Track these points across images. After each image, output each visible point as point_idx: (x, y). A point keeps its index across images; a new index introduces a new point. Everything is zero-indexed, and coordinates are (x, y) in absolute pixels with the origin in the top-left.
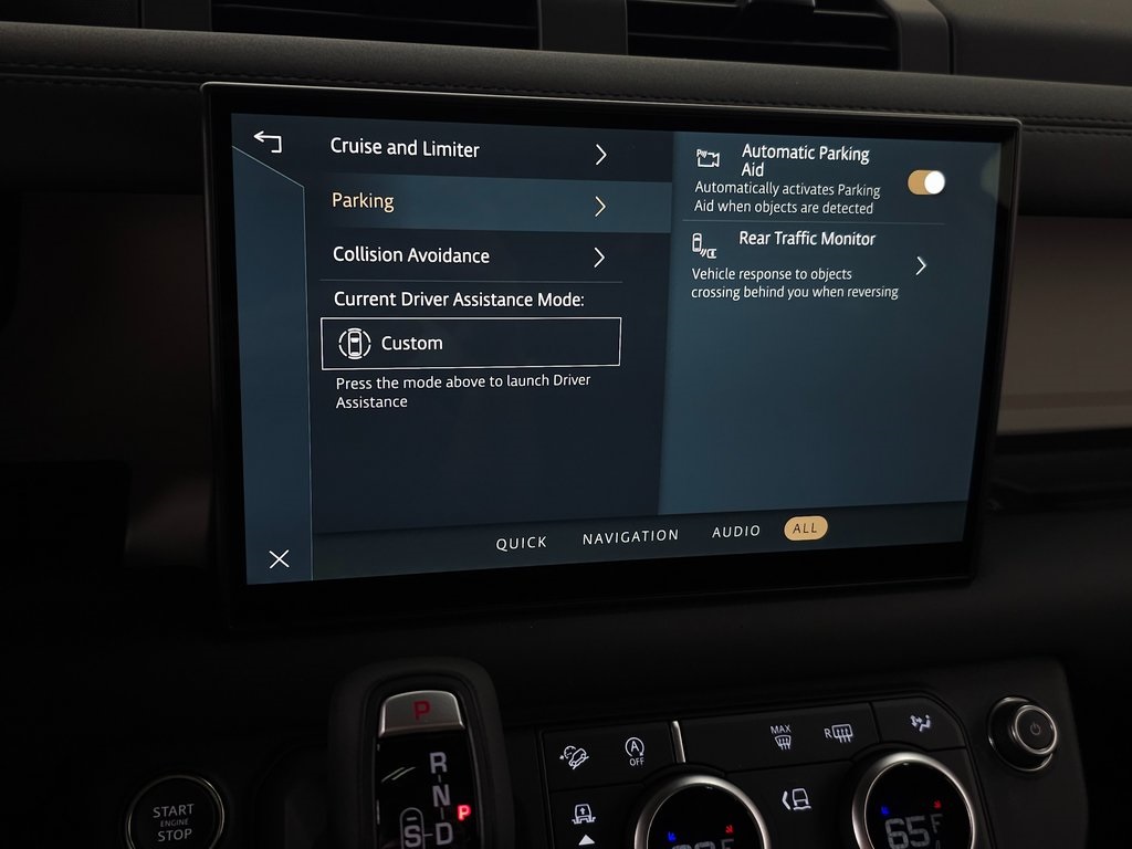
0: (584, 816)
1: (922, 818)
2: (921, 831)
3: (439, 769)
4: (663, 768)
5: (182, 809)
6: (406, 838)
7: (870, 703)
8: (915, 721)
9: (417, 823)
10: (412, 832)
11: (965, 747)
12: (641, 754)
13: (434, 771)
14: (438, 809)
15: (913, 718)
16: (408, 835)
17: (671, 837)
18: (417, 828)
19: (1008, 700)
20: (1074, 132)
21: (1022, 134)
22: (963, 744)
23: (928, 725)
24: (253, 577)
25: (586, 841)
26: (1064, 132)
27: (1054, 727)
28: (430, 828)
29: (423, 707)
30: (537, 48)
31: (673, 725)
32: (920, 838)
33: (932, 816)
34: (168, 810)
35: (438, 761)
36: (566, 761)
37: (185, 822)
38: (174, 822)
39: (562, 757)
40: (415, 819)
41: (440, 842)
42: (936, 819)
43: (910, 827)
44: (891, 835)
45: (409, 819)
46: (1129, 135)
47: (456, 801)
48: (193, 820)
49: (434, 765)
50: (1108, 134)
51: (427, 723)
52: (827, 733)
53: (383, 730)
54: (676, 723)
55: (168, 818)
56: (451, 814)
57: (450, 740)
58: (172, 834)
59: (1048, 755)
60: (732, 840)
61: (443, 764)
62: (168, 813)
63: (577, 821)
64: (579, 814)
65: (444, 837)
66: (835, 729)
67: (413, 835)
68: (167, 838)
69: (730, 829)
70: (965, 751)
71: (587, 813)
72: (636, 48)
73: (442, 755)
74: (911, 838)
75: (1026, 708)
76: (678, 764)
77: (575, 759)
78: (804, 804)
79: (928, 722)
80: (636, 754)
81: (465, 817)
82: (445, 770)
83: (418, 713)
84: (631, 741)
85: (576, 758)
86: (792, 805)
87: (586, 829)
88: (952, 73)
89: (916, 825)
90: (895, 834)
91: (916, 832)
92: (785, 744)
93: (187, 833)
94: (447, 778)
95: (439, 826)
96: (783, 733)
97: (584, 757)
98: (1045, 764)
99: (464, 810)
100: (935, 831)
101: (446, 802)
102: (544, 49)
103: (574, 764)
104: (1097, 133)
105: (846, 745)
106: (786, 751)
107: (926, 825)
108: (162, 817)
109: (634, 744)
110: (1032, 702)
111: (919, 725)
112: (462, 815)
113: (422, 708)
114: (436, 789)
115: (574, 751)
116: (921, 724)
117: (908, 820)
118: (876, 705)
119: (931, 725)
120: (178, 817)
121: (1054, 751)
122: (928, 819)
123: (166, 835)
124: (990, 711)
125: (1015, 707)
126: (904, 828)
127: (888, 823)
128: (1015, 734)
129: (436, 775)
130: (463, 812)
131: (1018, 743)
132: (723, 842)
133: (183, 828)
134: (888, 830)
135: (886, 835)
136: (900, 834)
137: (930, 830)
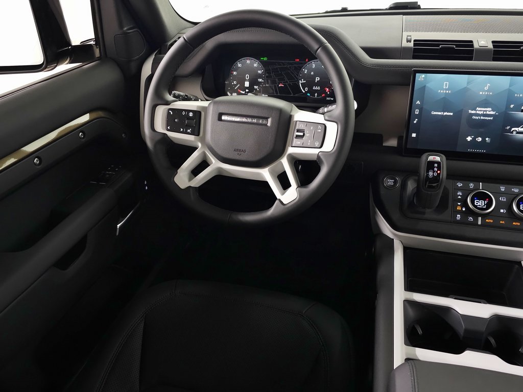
0: (460, 193)
4: (477, 188)
10: (431, 173)
25: (460, 197)
29: (435, 158)
30: (472, 61)
37: (393, 182)
38: (390, 182)
39: (457, 184)
53: (428, 160)
54: (481, 183)
56: (437, 172)
57: (438, 163)
66: (515, 189)
69: (487, 200)
85: (460, 185)
86: (502, 199)
87: (459, 195)
93: (393, 184)
95: (435, 173)
96: (503, 188)
101: (436, 170)
106: (503, 191)
109: (472, 185)
114: (435, 168)
134: (520, 206)
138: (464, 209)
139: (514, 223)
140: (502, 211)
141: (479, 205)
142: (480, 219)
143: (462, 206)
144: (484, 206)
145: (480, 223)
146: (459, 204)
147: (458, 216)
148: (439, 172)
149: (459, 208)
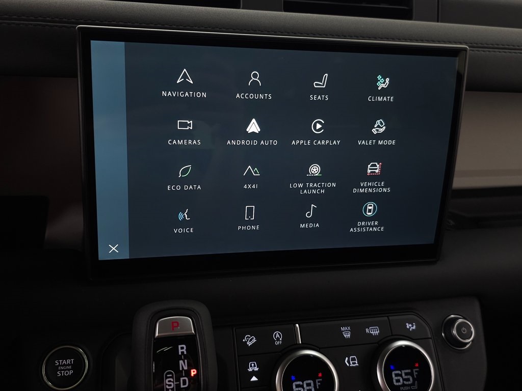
0: (253, 367)
1: (409, 371)
2: (409, 377)
3: (183, 353)
4: (291, 346)
5: (68, 361)
6: (166, 384)
7: (388, 316)
8: (408, 326)
9: (172, 377)
10: (169, 381)
11: (430, 338)
12: (281, 339)
13: (180, 354)
14: (182, 371)
15: (407, 324)
16: (168, 383)
17: (293, 378)
18: (172, 380)
19: (452, 316)
20: (494, 52)
22: (430, 336)
23: (414, 328)
24: (102, 256)
26: (489, 51)
27: (473, 330)
28: (178, 380)
31: (296, 326)
32: (408, 380)
33: (414, 370)
34: (62, 362)
35: (182, 349)
36: (246, 342)
37: (70, 367)
38: (65, 367)
39: (244, 340)
40: (171, 375)
41: (182, 386)
42: (416, 371)
43: (403, 375)
44: (395, 378)
45: (168, 376)
46: (520, 53)
47: (190, 367)
48: (74, 367)
49: (180, 351)
50: (510, 52)
52: (367, 331)
53: (157, 335)
54: (297, 325)
55: (62, 366)
56: (188, 373)
57: (189, 340)
58: (64, 373)
59: (469, 342)
60: (321, 380)
62: (62, 363)
63: (250, 370)
64: (251, 366)
65: (185, 383)
66: (371, 329)
67: (169, 383)
68: (61, 374)
69: (320, 375)
70: (431, 340)
71: (255, 366)
73: (184, 346)
74: (404, 380)
75: (460, 320)
76: (297, 344)
77: (250, 341)
78: (355, 363)
79: (414, 326)
80: (278, 339)
81: (194, 375)
82: (185, 353)
83: (173, 327)
84: (276, 334)
86: (350, 364)
88: (438, 21)
89: (406, 374)
90: (396, 378)
91: (406, 377)
92: (347, 335)
94: (186, 357)
95: (182, 379)
96: (347, 330)
97: (254, 340)
98: (468, 346)
99: (194, 372)
100: (415, 377)
101: (186, 368)
103: (249, 344)
104: (505, 52)
105: (376, 336)
106: (348, 339)
107: (411, 374)
108: (59, 365)
110: (463, 318)
111: (410, 327)
112: (193, 374)
113: (175, 324)
114: (181, 362)
115: (250, 337)
116: (411, 327)
117: (403, 371)
118: (390, 318)
119: (416, 327)
120: (67, 365)
121: (472, 341)
122: (412, 371)
123: (61, 373)
124: (443, 321)
125: (455, 320)
126: (401, 375)
127: (393, 373)
128: (455, 332)
129: (181, 356)
130: (193, 372)
131: (456, 337)
132: (317, 381)
133: (69, 370)
135: (392, 379)
136: (399, 378)
137: (413, 376)
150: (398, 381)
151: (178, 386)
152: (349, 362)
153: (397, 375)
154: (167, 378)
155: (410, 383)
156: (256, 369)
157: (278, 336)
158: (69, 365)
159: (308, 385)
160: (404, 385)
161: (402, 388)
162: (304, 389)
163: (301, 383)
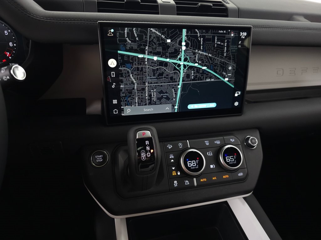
0: (172, 156)
1: (233, 156)
2: (232, 159)
3: (147, 144)
4: (186, 148)
5: (101, 156)
7: (223, 137)
8: (231, 140)
9: (144, 153)
10: (143, 154)
11: (240, 145)
14: (148, 151)
17: (187, 160)
18: (144, 154)
19: (248, 136)
21: (252, 29)
23: (234, 141)
25: (172, 161)
26: (260, 29)
27: (257, 140)
28: (146, 154)
29: (144, 134)
30: (159, 14)
31: (187, 141)
32: (232, 160)
33: (234, 156)
34: (98, 156)
35: (147, 142)
37: (101, 158)
38: (99, 158)
39: (167, 146)
41: (148, 156)
43: (230, 158)
44: (227, 159)
47: (151, 149)
48: (103, 158)
49: (146, 143)
51: (145, 136)
52: (215, 142)
53: (137, 138)
56: (150, 151)
57: (149, 139)
61: (148, 143)
63: (171, 157)
65: (149, 155)
66: (217, 142)
69: (198, 158)
72: (178, 14)
74: (231, 160)
75: (252, 137)
76: (188, 148)
78: (211, 154)
80: (181, 146)
83: (143, 134)
85: (170, 147)
87: (172, 159)
88: (239, 18)
89: (231, 158)
91: (231, 159)
92: (207, 144)
93: (102, 160)
94: (149, 145)
95: (148, 153)
96: (207, 142)
97: (171, 147)
98: (255, 147)
101: (149, 149)
102: (161, 14)
103: (170, 148)
104: (267, 29)
105: (219, 144)
107: (233, 158)
108: (97, 158)
109: (180, 144)
110: (252, 136)
114: (147, 147)
116: (232, 140)
117: (230, 157)
121: (257, 145)
122: (234, 157)
123: (98, 161)
125: (250, 137)
126: (229, 158)
127: (226, 157)
128: (250, 142)
131: (250, 144)
132: (197, 161)
133: (101, 159)
134: (226, 158)
135: (226, 159)
136: (229, 159)
137: (234, 158)
138: (179, 173)
139: (224, 177)
140: (212, 166)
141: (192, 167)
142: (195, 179)
143: (176, 170)
144: (196, 166)
145: (195, 184)
146: (173, 168)
147: (175, 182)
148: (152, 151)
149: (174, 173)
150: (228, 160)
151: (146, 156)
152: (209, 154)
153: (228, 158)
154: (142, 153)
155: (233, 161)
156: (173, 157)
157: (180, 145)
158: (101, 157)
159: (194, 162)
160: (231, 162)
161: (230, 163)
162: (192, 164)
163: (191, 162)
